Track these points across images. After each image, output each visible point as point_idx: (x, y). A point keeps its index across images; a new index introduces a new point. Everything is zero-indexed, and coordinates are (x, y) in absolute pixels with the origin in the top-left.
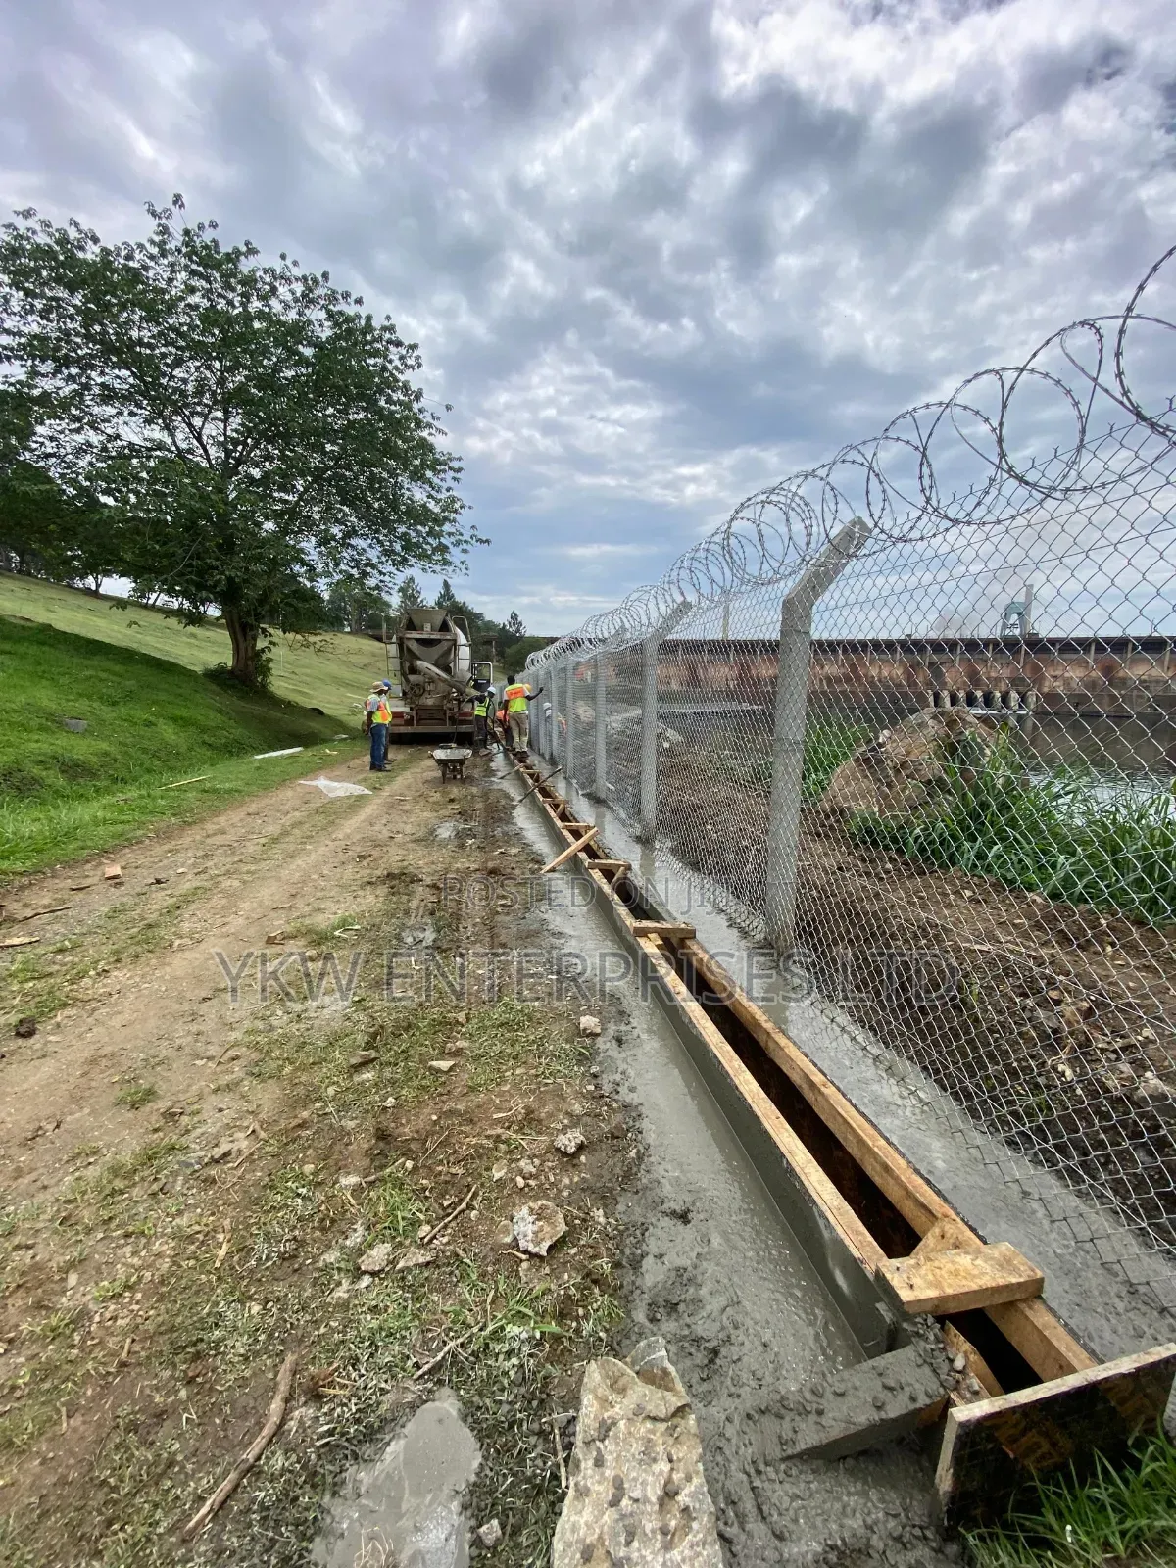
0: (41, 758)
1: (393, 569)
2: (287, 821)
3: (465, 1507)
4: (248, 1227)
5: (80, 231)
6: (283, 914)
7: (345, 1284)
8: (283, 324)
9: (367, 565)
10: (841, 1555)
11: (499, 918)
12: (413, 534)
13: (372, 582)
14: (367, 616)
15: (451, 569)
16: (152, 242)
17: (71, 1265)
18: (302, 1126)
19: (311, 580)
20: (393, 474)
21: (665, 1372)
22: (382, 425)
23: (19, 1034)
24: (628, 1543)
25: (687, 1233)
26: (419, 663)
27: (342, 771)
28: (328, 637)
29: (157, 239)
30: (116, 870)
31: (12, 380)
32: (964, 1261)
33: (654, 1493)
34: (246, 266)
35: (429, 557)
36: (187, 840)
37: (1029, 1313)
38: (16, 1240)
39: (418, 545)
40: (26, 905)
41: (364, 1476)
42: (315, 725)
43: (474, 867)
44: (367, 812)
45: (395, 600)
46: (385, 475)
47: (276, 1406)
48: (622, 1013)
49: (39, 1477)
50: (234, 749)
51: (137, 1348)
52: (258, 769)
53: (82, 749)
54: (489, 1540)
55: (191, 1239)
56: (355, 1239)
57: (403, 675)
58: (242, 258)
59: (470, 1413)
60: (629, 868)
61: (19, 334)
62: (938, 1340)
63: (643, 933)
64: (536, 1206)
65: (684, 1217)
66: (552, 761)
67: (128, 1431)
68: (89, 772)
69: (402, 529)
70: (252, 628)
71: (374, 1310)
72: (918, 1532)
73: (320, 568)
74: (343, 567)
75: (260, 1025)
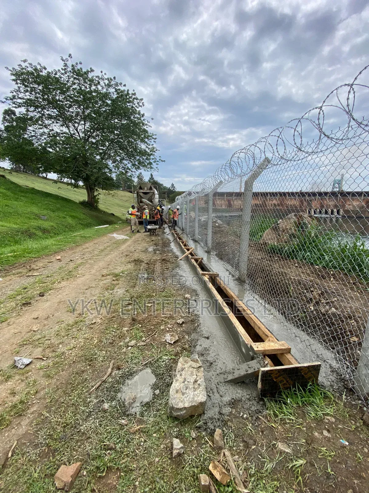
0: (35, 227)
1: (135, 170)
2: (106, 245)
3: (152, 388)
4: (101, 337)
5: (41, 66)
6: (106, 269)
7: (125, 349)
8: (102, 94)
9: (127, 169)
10: (235, 401)
11: (165, 272)
12: (141, 159)
13: (129, 174)
14: (127, 185)
15: (153, 170)
16: (62, 69)
17: (60, 343)
18: (114, 317)
19: (110, 174)
20: (135, 141)
21: (197, 360)
22: (132, 125)
23: (40, 296)
24: (186, 390)
25: (208, 341)
26: (143, 199)
27: (121, 232)
28: (116, 191)
29: (63, 68)
30: (59, 257)
31: (22, 113)
32: (272, 344)
33: (192, 381)
34: (90, 75)
35: (146, 166)
36: (78, 250)
37: (286, 355)
38: (46, 338)
39: (143, 163)
40: (37, 266)
41: (129, 382)
42: (112, 219)
43: (158, 259)
44: (128, 243)
45: (136, 180)
46: (133, 141)
47: (110, 370)
48: (197, 294)
49: (56, 382)
50: (88, 225)
51: (77, 359)
52: (96, 231)
53: (46, 225)
54: (157, 394)
55: (88, 339)
56: (127, 340)
57: (139, 203)
58: (89, 73)
59: (153, 372)
60: (202, 259)
61: (23, 99)
62: (262, 358)
63: (204, 275)
64: (171, 334)
65: (208, 338)
66: (183, 230)
67: (76, 374)
68: (48, 232)
69: (138, 158)
70: (93, 189)
71: (132, 353)
72: (254, 398)
73: (113, 170)
74: (120, 170)
75: (101, 295)
